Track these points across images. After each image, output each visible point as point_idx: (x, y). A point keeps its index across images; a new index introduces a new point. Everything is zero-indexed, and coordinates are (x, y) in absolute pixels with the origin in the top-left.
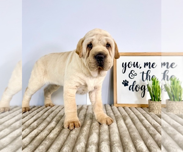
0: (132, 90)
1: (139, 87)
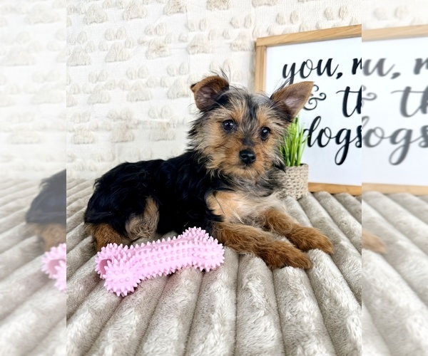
1: (329, 136)
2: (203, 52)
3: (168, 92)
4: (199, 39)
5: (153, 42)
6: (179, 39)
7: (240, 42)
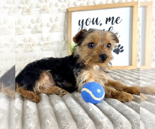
2: (47, 13)
3: (32, 31)
4: (46, 7)
5: (25, 8)
6: (36, 7)
7: (62, 9)
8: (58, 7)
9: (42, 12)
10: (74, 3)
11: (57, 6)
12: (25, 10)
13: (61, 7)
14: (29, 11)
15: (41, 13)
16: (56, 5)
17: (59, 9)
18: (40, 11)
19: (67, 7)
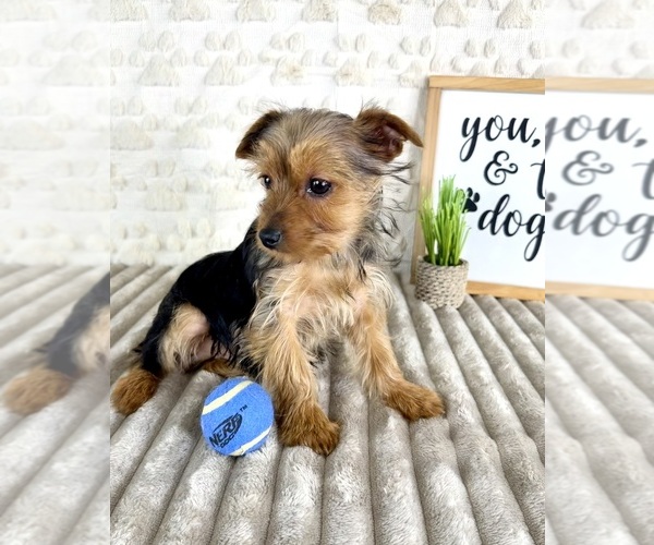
0: (488, 229)
1: (518, 221)
2: (358, 84)
4: (354, 66)
5: (284, 62)
6: (323, 61)
7: (411, 75)
8: (397, 68)
9: (340, 82)
10: (452, 63)
11: (392, 67)
12: (284, 69)
13: (407, 71)
14: (297, 74)
15: (338, 84)
16: (390, 61)
17: (399, 77)
18: (334, 77)
19: (426, 72)
